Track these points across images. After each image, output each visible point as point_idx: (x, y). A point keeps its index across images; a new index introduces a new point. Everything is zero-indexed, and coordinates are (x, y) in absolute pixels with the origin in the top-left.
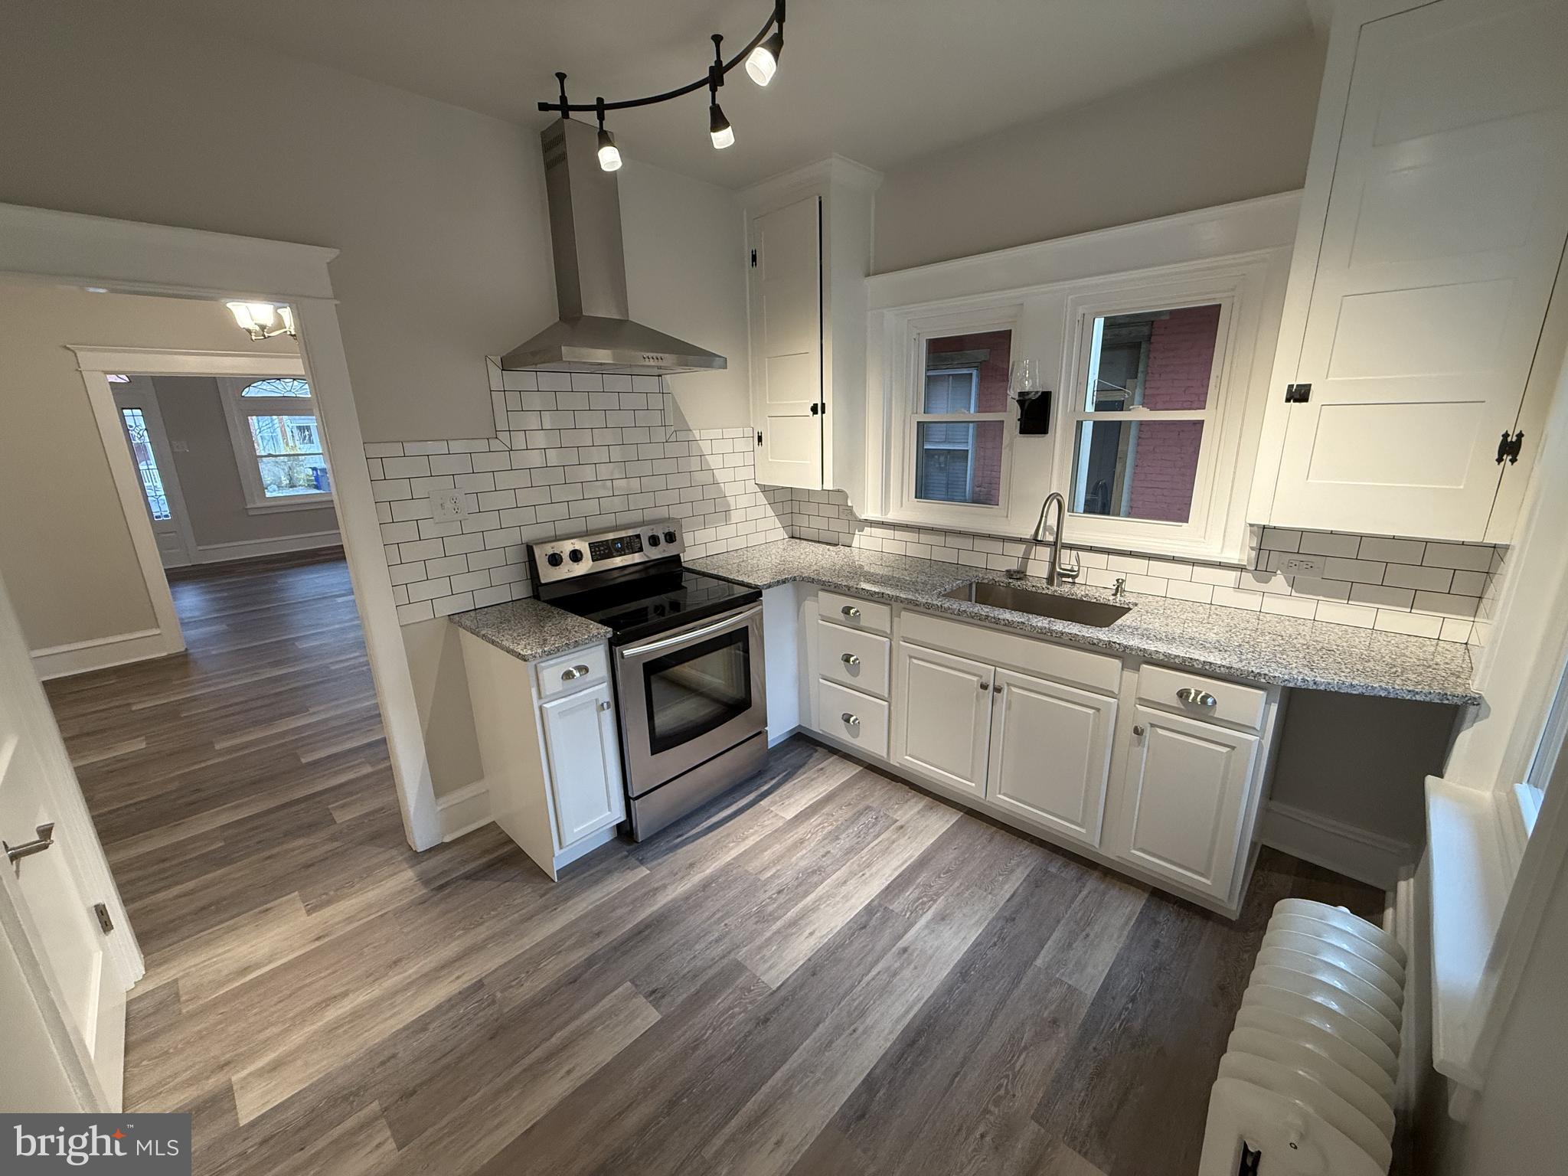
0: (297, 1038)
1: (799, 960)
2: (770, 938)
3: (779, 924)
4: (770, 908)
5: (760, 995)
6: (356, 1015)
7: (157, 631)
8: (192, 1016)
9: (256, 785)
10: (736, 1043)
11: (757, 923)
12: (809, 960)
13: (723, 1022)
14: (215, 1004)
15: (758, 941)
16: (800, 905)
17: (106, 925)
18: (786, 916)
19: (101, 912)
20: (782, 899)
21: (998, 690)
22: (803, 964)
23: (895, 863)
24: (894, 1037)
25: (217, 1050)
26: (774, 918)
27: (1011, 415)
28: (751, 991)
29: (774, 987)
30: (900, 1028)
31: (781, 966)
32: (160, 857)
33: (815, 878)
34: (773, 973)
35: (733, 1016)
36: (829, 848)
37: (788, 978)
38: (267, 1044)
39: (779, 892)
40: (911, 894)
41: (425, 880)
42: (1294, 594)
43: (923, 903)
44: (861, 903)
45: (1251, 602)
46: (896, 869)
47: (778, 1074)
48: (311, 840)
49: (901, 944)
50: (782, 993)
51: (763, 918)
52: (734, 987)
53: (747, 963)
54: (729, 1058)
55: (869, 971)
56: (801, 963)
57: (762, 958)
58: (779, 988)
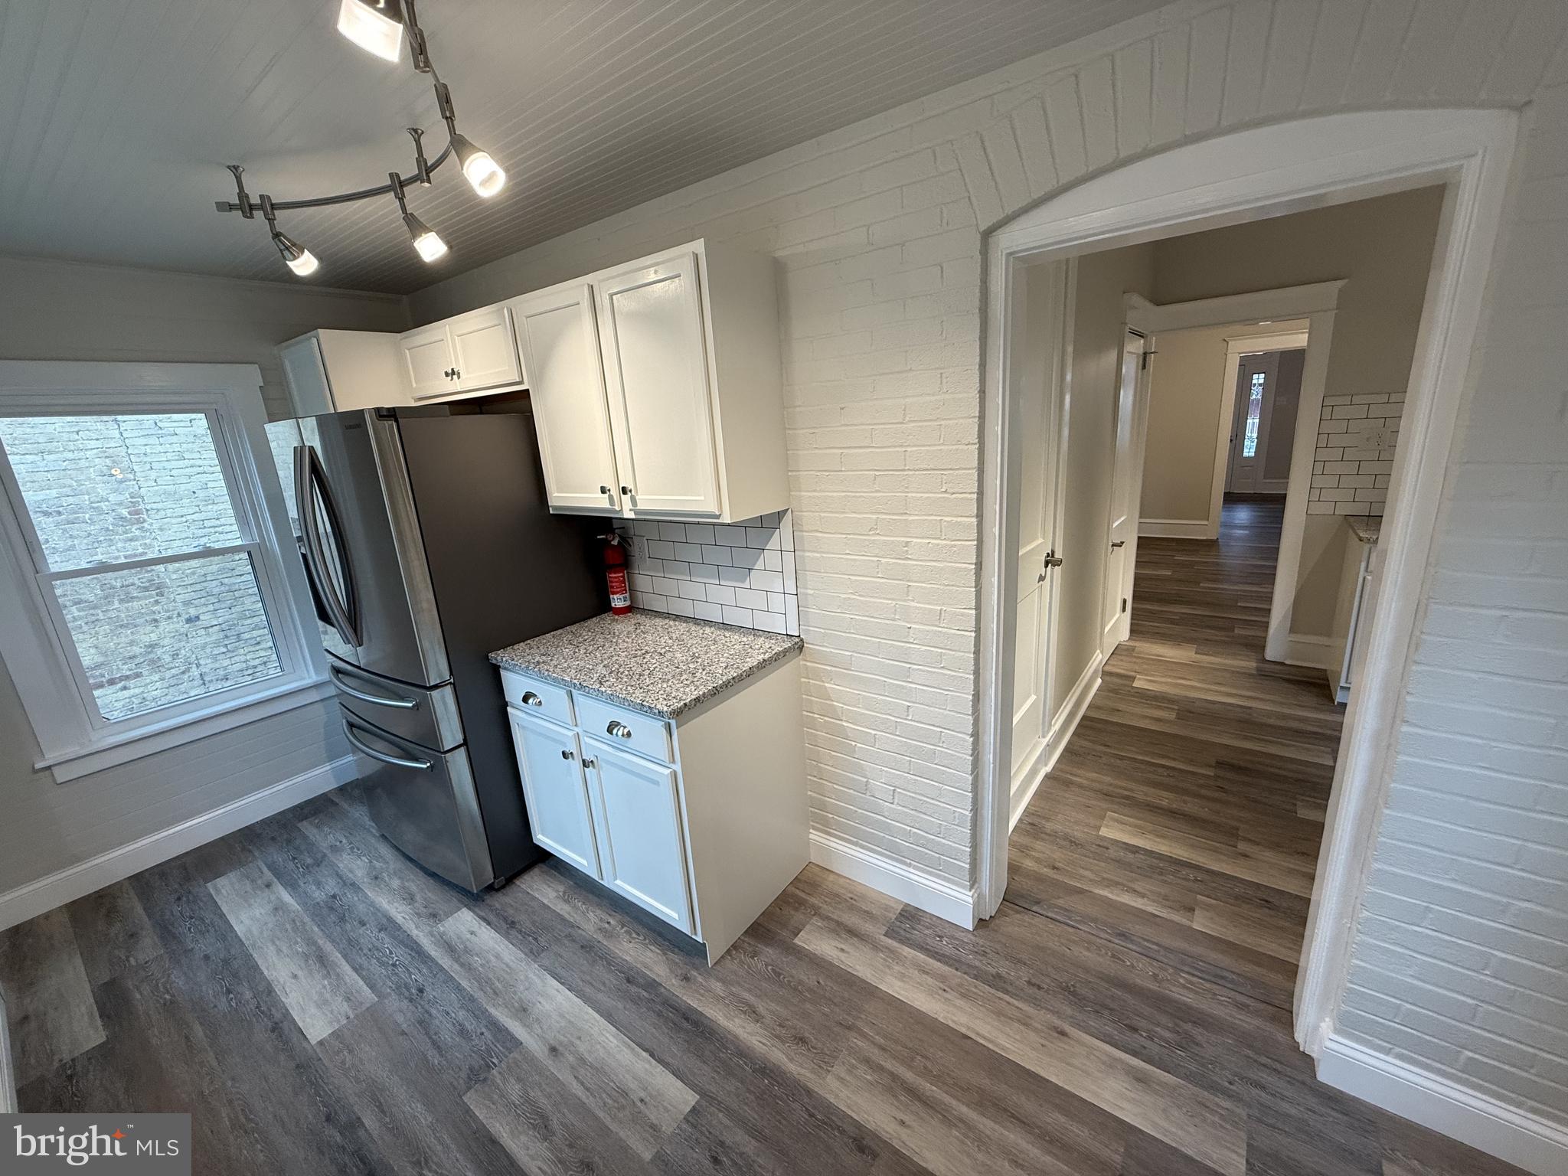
0: (1163, 680)
6: (1192, 687)
7: (1206, 523)
8: (1135, 657)
9: (1208, 604)
14: (1143, 658)
17: (1124, 610)
19: (1125, 601)
25: (1137, 667)
32: (1151, 612)
38: (1153, 675)
41: (1258, 669)
48: (1217, 633)
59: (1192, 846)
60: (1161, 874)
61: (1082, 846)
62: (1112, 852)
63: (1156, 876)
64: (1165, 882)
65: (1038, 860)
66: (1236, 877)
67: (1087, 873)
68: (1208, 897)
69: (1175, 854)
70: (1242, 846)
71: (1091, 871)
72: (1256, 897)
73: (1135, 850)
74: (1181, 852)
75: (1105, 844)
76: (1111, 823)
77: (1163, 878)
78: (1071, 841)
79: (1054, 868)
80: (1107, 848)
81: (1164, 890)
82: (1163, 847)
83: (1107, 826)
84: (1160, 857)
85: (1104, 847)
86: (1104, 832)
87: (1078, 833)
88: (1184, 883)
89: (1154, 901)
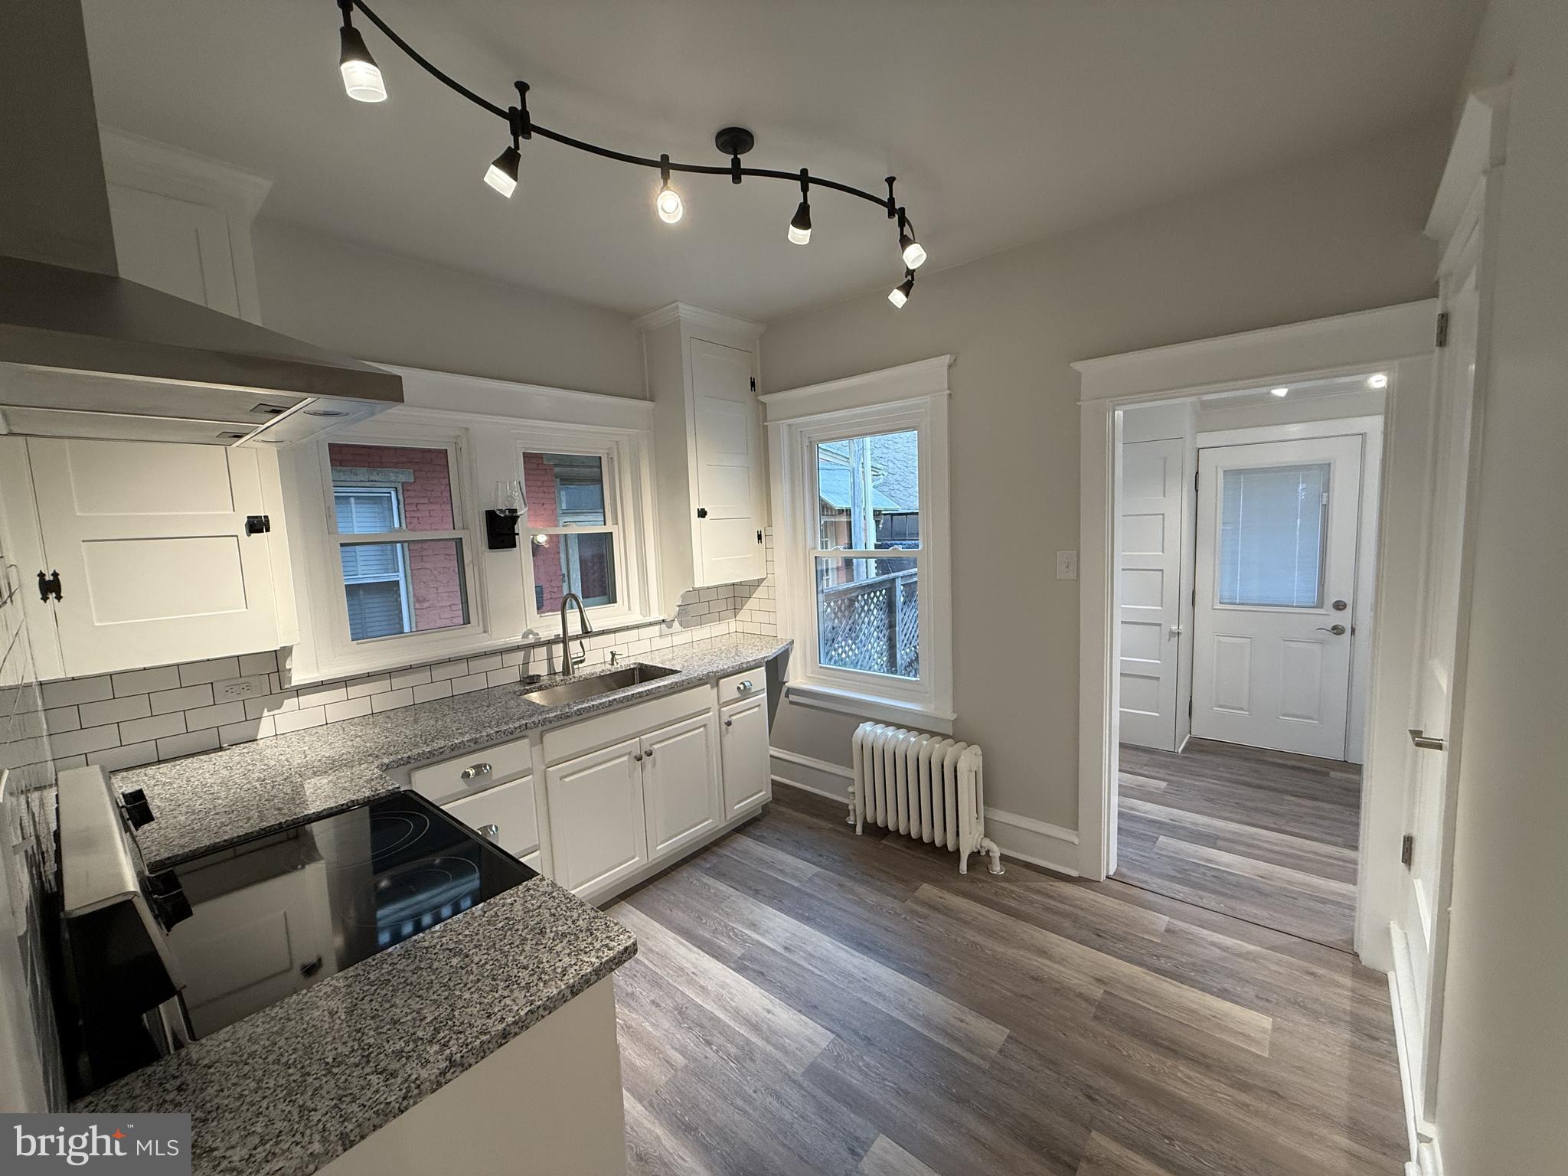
1: (801, 1019)
2: (774, 1045)
3: (754, 1039)
4: (733, 1050)
5: (842, 1046)
10: (893, 1059)
11: (752, 1060)
12: (800, 1011)
13: (876, 1073)
15: (779, 1055)
16: (731, 1023)
18: (745, 1034)
20: (719, 1040)
21: (649, 754)
22: (805, 1015)
23: (682, 950)
24: (865, 958)
26: (747, 1044)
27: (476, 534)
28: (839, 1054)
29: (832, 1036)
30: (857, 954)
31: (809, 1032)
33: (693, 1013)
34: (817, 1039)
35: (868, 1066)
36: (646, 1002)
37: (822, 1026)
39: (709, 1043)
40: (723, 942)
42: (683, 630)
43: (736, 935)
44: (731, 974)
45: (667, 642)
46: (690, 950)
47: (912, 1025)
49: (781, 950)
50: (839, 1029)
51: (747, 1053)
52: (836, 1070)
53: (807, 1062)
54: (907, 1062)
55: (809, 970)
56: (803, 1017)
57: (800, 1050)
58: (833, 1032)
59: (1154, 995)
60: (1194, 964)
61: (1288, 1000)
62: (1250, 992)
63: (1199, 962)
64: (1190, 955)
65: (1338, 985)
66: (1118, 958)
67: (1274, 967)
68: (1151, 941)
69: (1176, 986)
70: (1098, 993)
71: (1269, 969)
72: (1106, 938)
73: (1223, 994)
74: (1169, 988)
75: (1261, 1003)
76: (1259, 1036)
77: (1191, 960)
78: (1305, 1008)
79: (1312, 974)
80: (1257, 996)
81: (1191, 948)
82: (1191, 996)
83: (1264, 1031)
84: (1193, 984)
85: (1262, 999)
86: (1266, 1022)
87: (1302, 1023)
88: (1172, 954)
89: (1201, 938)
